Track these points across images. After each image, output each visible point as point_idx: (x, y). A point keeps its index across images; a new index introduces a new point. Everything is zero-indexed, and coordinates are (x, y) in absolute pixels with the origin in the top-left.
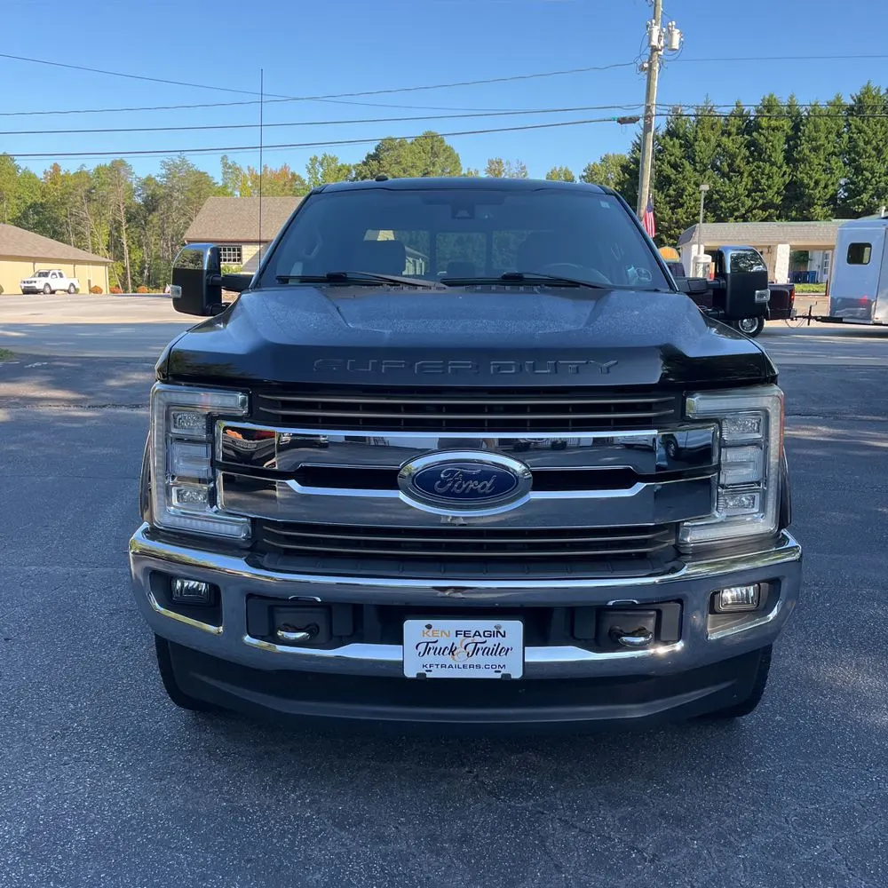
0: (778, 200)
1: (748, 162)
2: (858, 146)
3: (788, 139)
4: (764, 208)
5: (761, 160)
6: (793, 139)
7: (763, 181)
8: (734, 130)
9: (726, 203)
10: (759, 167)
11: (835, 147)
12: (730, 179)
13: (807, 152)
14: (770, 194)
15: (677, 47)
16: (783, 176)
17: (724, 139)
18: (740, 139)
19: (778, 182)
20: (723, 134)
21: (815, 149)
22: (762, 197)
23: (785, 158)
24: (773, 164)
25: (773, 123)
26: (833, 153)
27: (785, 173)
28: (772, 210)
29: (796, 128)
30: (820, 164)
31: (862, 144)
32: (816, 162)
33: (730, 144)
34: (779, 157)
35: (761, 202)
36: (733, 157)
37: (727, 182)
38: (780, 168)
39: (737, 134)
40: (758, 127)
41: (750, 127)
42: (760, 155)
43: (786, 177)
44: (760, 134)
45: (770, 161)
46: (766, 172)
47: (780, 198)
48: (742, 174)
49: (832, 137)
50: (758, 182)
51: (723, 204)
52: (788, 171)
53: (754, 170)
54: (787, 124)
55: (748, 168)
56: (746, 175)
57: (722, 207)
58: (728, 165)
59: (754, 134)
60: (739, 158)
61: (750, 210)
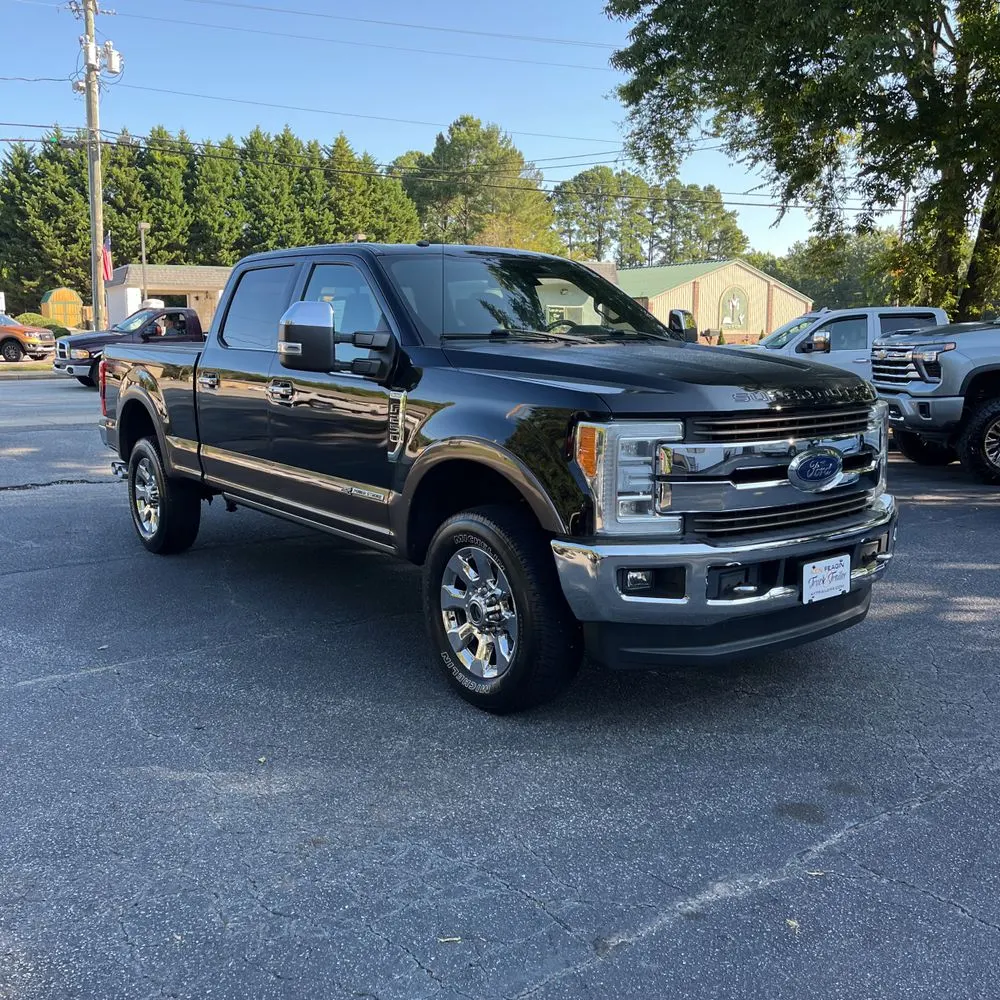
0: (183, 241)
1: (146, 198)
2: (256, 191)
3: (185, 177)
4: (170, 248)
5: (159, 197)
6: (190, 177)
7: (165, 220)
8: (125, 161)
9: (127, 241)
10: (159, 204)
11: (234, 190)
12: (128, 215)
13: (207, 192)
14: (174, 234)
15: (118, 70)
16: (185, 216)
17: (115, 169)
18: (133, 171)
19: (182, 222)
20: (112, 164)
21: (216, 191)
22: (167, 237)
23: (185, 197)
24: (173, 202)
25: (167, 158)
26: (233, 197)
27: (187, 213)
28: (179, 252)
29: (191, 166)
30: (221, 206)
31: (260, 189)
32: (217, 203)
33: (124, 176)
34: (179, 195)
35: (165, 242)
36: (128, 190)
37: (126, 218)
38: (181, 206)
39: (129, 165)
40: (152, 161)
41: (142, 160)
42: (158, 191)
43: (189, 216)
44: (156, 169)
45: (169, 198)
46: (167, 209)
47: (185, 240)
48: (141, 210)
49: (229, 179)
50: (159, 219)
51: (124, 241)
52: (191, 211)
53: (153, 207)
54: (182, 161)
55: (146, 203)
56: (145, 211)
57: (123, 245)
58: (124, 199)
59: (148, 167)
60: (135, 192)
61: (155, 250)
